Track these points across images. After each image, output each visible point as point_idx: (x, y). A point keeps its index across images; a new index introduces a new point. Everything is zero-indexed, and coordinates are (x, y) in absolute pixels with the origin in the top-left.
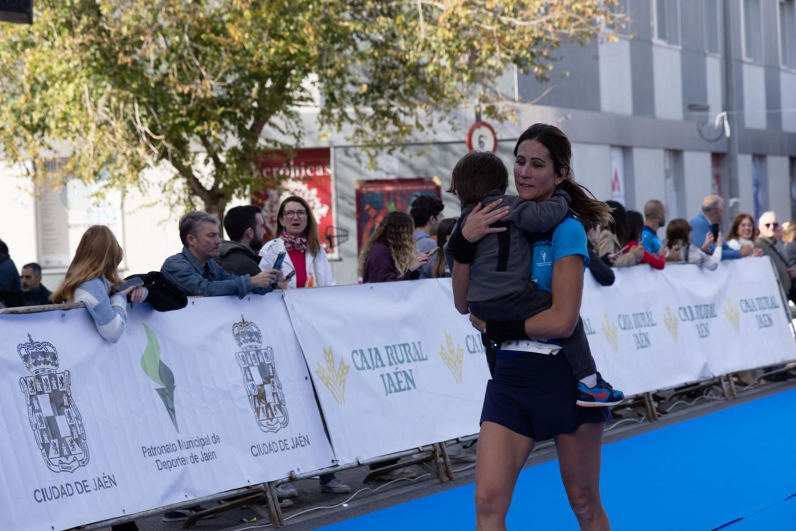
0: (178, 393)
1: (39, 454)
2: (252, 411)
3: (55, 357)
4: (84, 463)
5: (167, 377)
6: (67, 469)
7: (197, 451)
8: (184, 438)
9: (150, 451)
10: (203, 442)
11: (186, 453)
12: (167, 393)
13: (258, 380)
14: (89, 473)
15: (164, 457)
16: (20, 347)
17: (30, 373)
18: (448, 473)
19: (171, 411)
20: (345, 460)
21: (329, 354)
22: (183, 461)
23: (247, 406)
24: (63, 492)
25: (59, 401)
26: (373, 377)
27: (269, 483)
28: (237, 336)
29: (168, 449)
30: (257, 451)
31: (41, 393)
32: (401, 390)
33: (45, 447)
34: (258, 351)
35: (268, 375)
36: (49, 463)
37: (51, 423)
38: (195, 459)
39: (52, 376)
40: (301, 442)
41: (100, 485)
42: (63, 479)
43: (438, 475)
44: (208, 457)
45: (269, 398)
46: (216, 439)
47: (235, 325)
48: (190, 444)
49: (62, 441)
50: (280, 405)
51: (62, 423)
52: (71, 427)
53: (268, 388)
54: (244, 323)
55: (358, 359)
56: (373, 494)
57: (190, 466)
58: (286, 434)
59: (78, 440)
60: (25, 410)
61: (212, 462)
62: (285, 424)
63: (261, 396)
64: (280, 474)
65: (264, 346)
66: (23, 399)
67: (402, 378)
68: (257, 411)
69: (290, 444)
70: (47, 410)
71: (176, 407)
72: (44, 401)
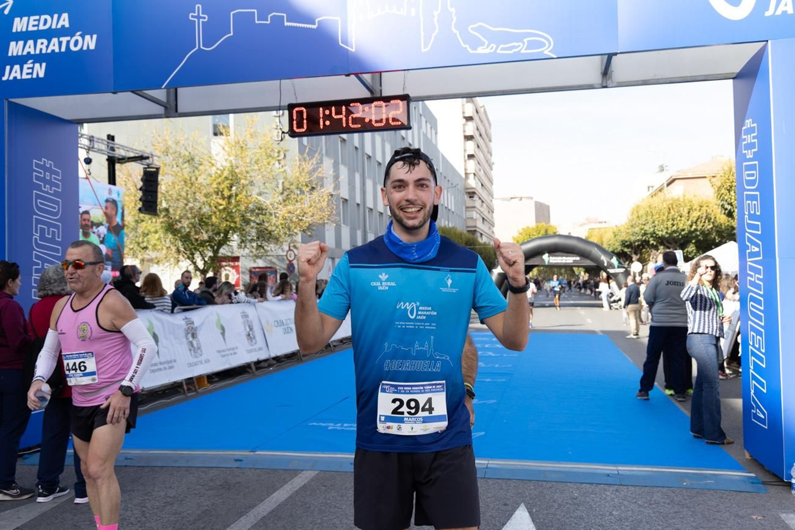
0: (226, 334)
1: (189, 352)
2: (246, 339)
3: (193, 322)
4: (201, 355)
5: (223, 329)
6: (196, 357)
7: (232, 352)
8: (228, 348)
9: (219, 352)
10: (233, 349)
11: (229, 352)
12: (223, 334)
13: (248, 330)
14: (203, 358)
15: (223, 353)
16: (184, 319)
17: (186, 327)
18: (301, 359)
19: (224, 339)
20: (273, 355)
21: (267, 322)
22: (228, 355)
23: (245, 338)
24: (196, 364)
25: (194, 336)
26: (280, 330)
27: (252, 362)
28: (242, 316)
29: (224, 351)
30: (250, 351)
31: (189, 333)
32: (288, 333)
33: (190, 350)
34: (248, 321)
35: (251, 329)
36: (191, 355)
37: (191, 343)
38: (231, 354)
39: (192, 328)
40: (260, 349)
41: (206, 362)
42: (195, 360)
43: (298, 359)
44: (235, 353)
45: (251, 335)
46: (237, 348)
47: (241, 313)
48: (229, 350)
49: (195, 348)
50: (254, 338)
51: (195, 342)
52: (197, 344)
53: (251, 332)
54: (244, 312)
55: (276, 323)
56: (279, 365)
57: (230, 357)
58: (256, 347)
59: (199, 348)
60: (184, 340)
61: (236, 355)
62: (256, 343)
63: (249, 335)
64: (255, 359)
65: (249, 319)
66: (184, 335)
67: (289, 329)
68: (248, 339)
69: (257, 350)
70: (191, 339)
71: (226, 338)
72: (190, 336)
